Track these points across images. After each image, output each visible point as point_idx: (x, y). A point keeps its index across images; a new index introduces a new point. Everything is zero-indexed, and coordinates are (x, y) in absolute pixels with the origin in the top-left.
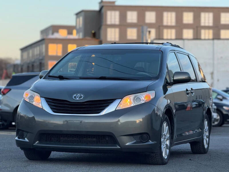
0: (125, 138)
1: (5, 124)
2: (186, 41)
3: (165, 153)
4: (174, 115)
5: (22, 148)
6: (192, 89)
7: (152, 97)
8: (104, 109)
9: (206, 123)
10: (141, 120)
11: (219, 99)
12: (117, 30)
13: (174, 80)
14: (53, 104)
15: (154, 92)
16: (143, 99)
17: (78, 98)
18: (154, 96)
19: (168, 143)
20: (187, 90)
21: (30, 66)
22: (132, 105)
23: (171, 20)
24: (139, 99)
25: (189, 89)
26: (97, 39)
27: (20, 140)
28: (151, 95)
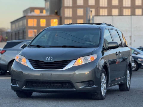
0: (78, 84)
1: (3, 72)
2: (114, 17)
3: (103, 92)
4: (108, 68)
5: (15, 91)
6: (119, 52)
7: (95, 58)
8: (65, 66)
9: (128, 72)
10: (89, 72)
11: (135, 54)
12: (71, 10)
13: (108, 47)
14: (34, 63)
15: (96, 55)
16: (90, 59)
17: (49, 59)
18: (96, 58)
19: (105, 86)
20: (116, 53)
21: (17, 33)
22: (83, 63)
23: (105, 3)
24: (87, 59)
25: (118, 52)
26: (58, 15)
27: (14, 85)
28: (95, 57)
